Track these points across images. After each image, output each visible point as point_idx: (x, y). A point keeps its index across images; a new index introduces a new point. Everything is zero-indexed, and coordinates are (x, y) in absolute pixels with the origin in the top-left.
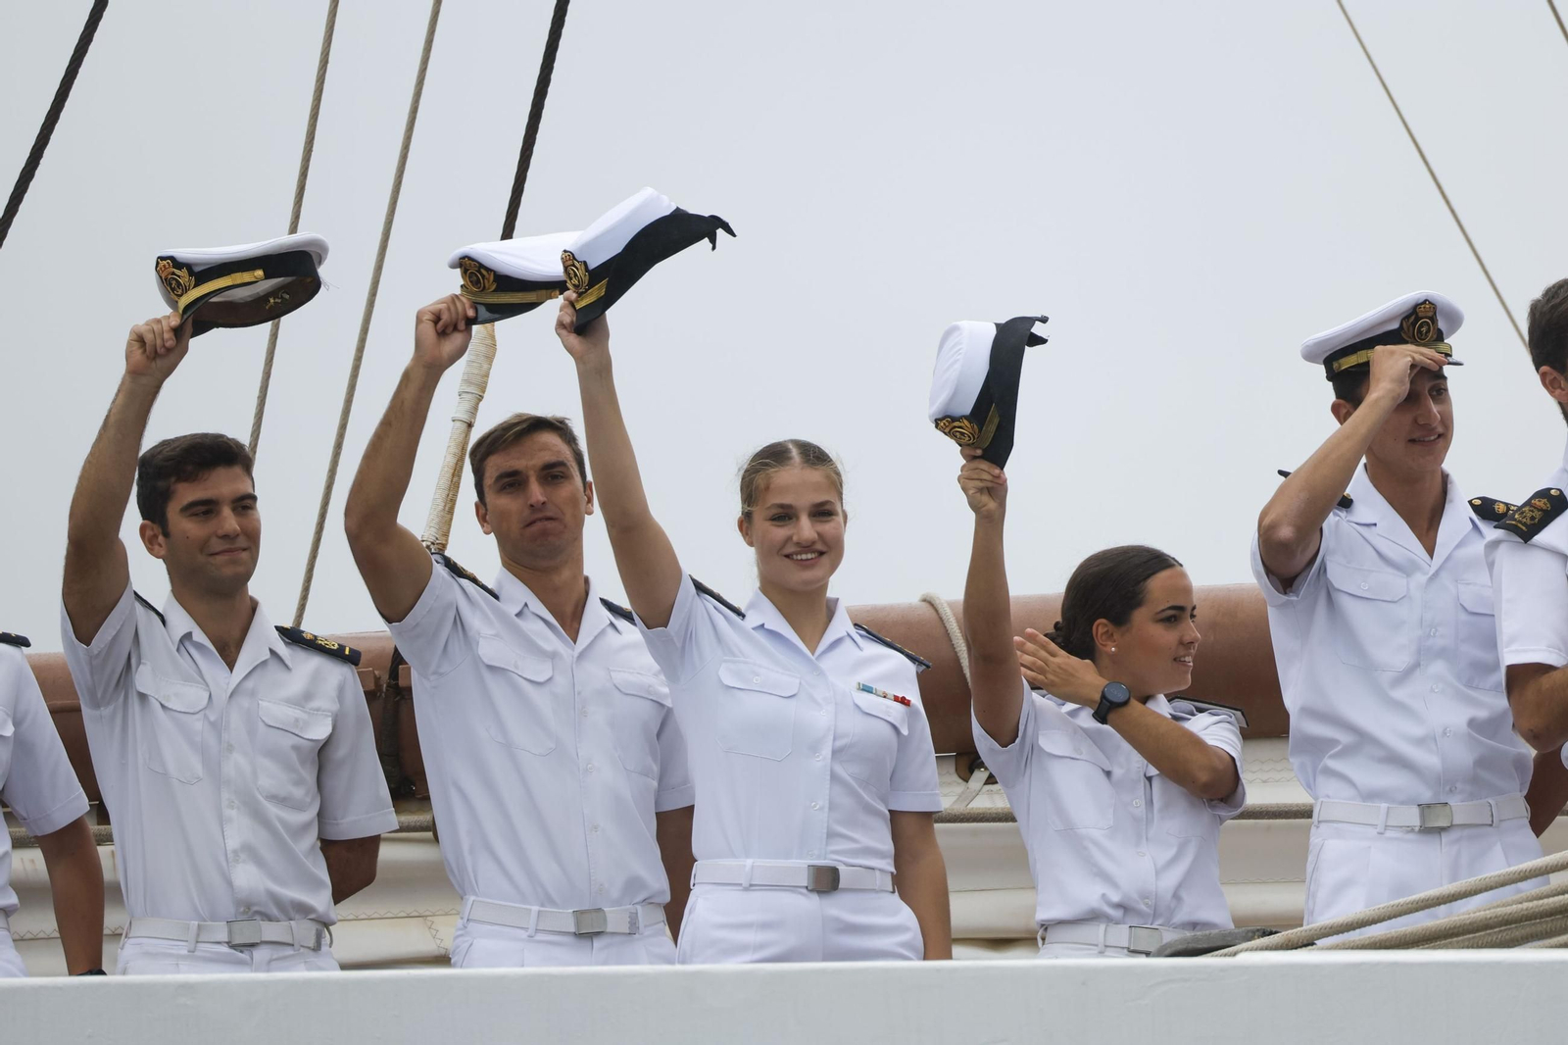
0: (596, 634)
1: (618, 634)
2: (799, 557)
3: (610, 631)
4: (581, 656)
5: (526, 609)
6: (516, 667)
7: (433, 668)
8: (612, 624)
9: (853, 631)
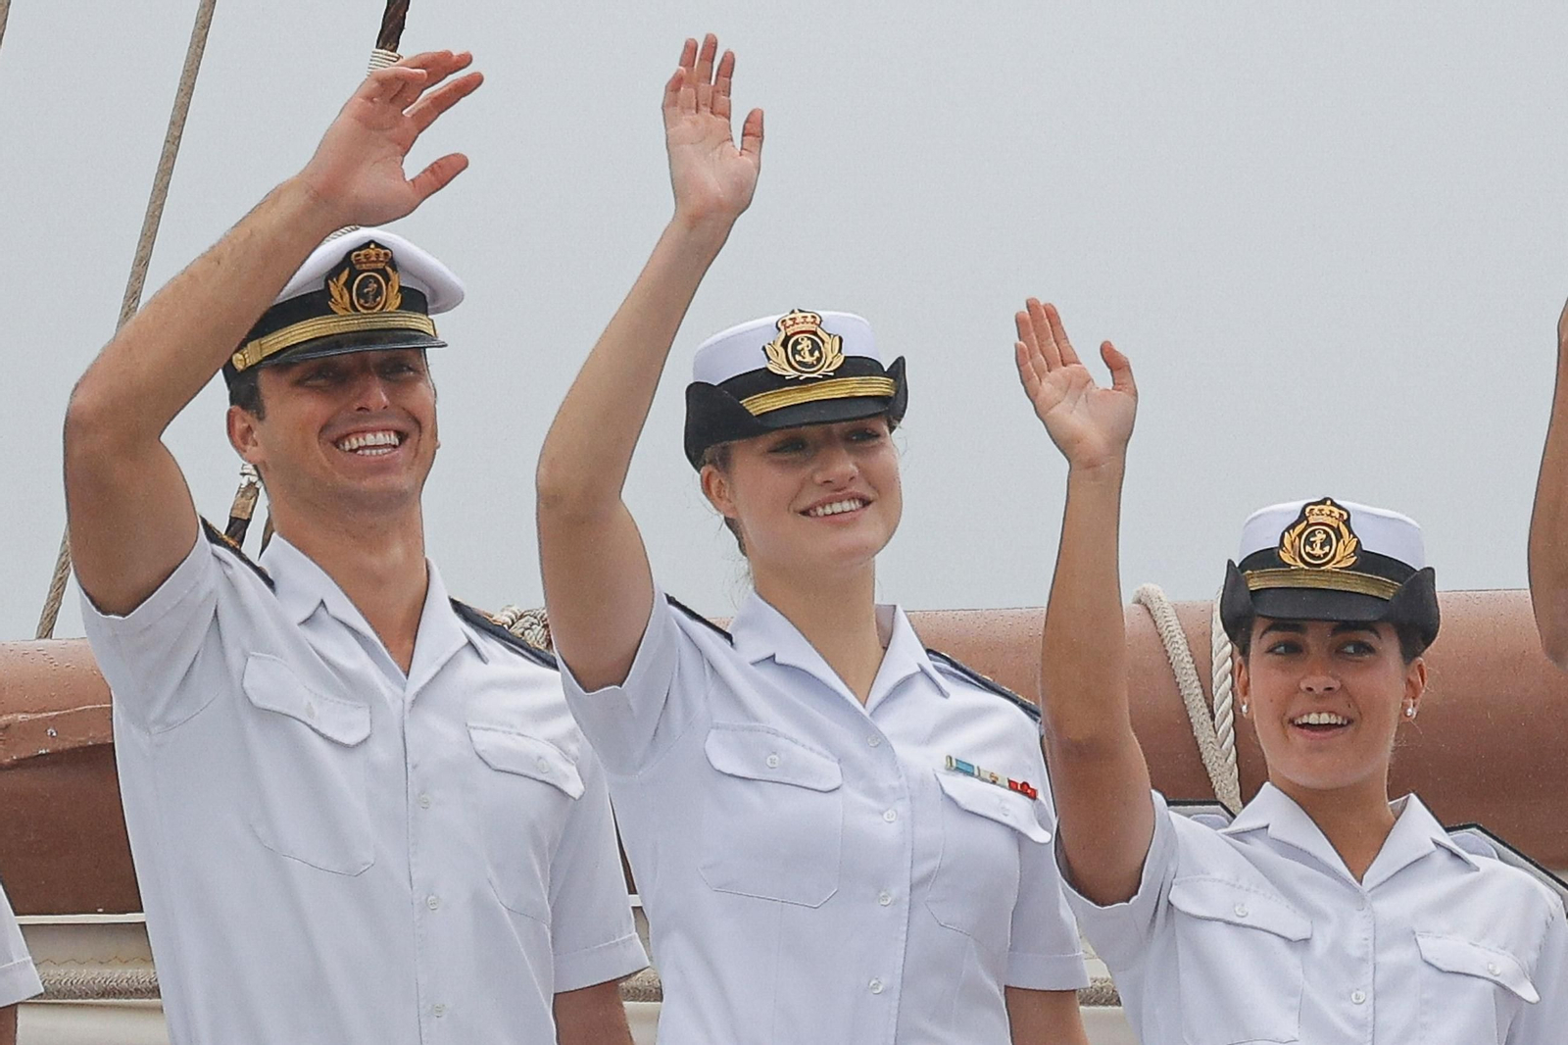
0: (443, 659)
1: (482, 664)
2: (828, 510)
3: (469, 658)
4: (418, 699)
5: (322, 612)
6: (311, 714)
7: (157, 710)
8: (471, 644)
9: (929, 665)
